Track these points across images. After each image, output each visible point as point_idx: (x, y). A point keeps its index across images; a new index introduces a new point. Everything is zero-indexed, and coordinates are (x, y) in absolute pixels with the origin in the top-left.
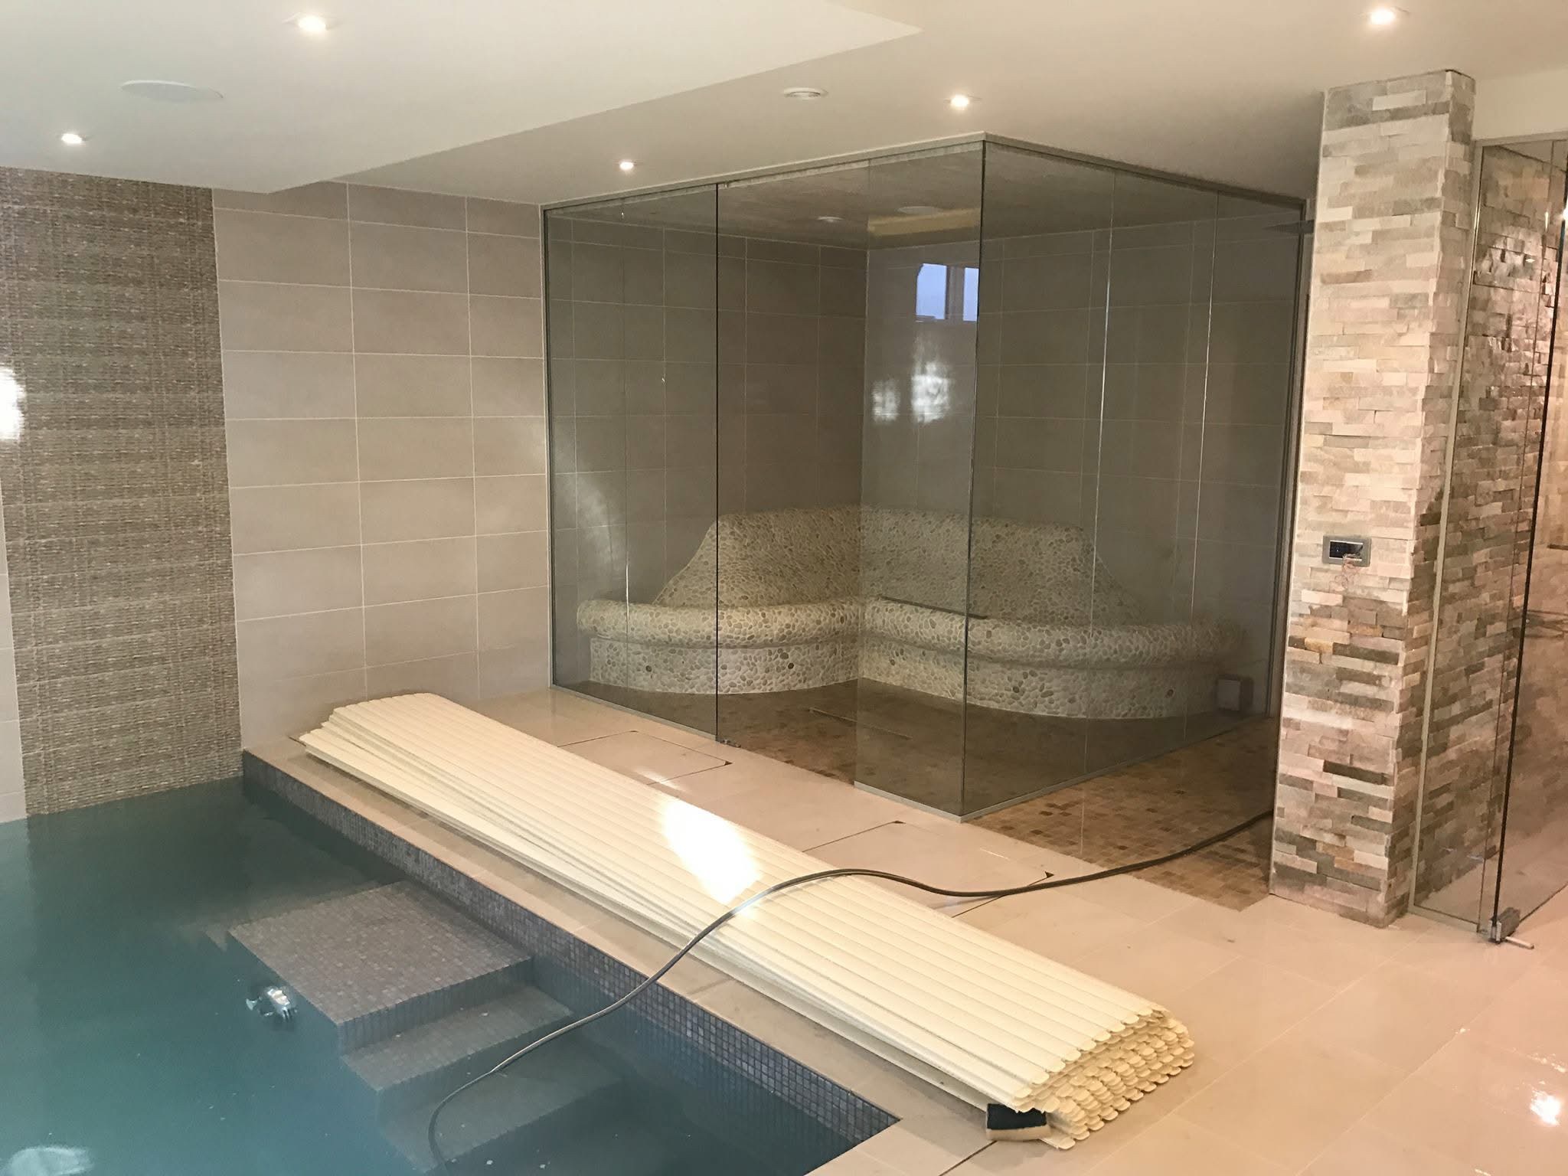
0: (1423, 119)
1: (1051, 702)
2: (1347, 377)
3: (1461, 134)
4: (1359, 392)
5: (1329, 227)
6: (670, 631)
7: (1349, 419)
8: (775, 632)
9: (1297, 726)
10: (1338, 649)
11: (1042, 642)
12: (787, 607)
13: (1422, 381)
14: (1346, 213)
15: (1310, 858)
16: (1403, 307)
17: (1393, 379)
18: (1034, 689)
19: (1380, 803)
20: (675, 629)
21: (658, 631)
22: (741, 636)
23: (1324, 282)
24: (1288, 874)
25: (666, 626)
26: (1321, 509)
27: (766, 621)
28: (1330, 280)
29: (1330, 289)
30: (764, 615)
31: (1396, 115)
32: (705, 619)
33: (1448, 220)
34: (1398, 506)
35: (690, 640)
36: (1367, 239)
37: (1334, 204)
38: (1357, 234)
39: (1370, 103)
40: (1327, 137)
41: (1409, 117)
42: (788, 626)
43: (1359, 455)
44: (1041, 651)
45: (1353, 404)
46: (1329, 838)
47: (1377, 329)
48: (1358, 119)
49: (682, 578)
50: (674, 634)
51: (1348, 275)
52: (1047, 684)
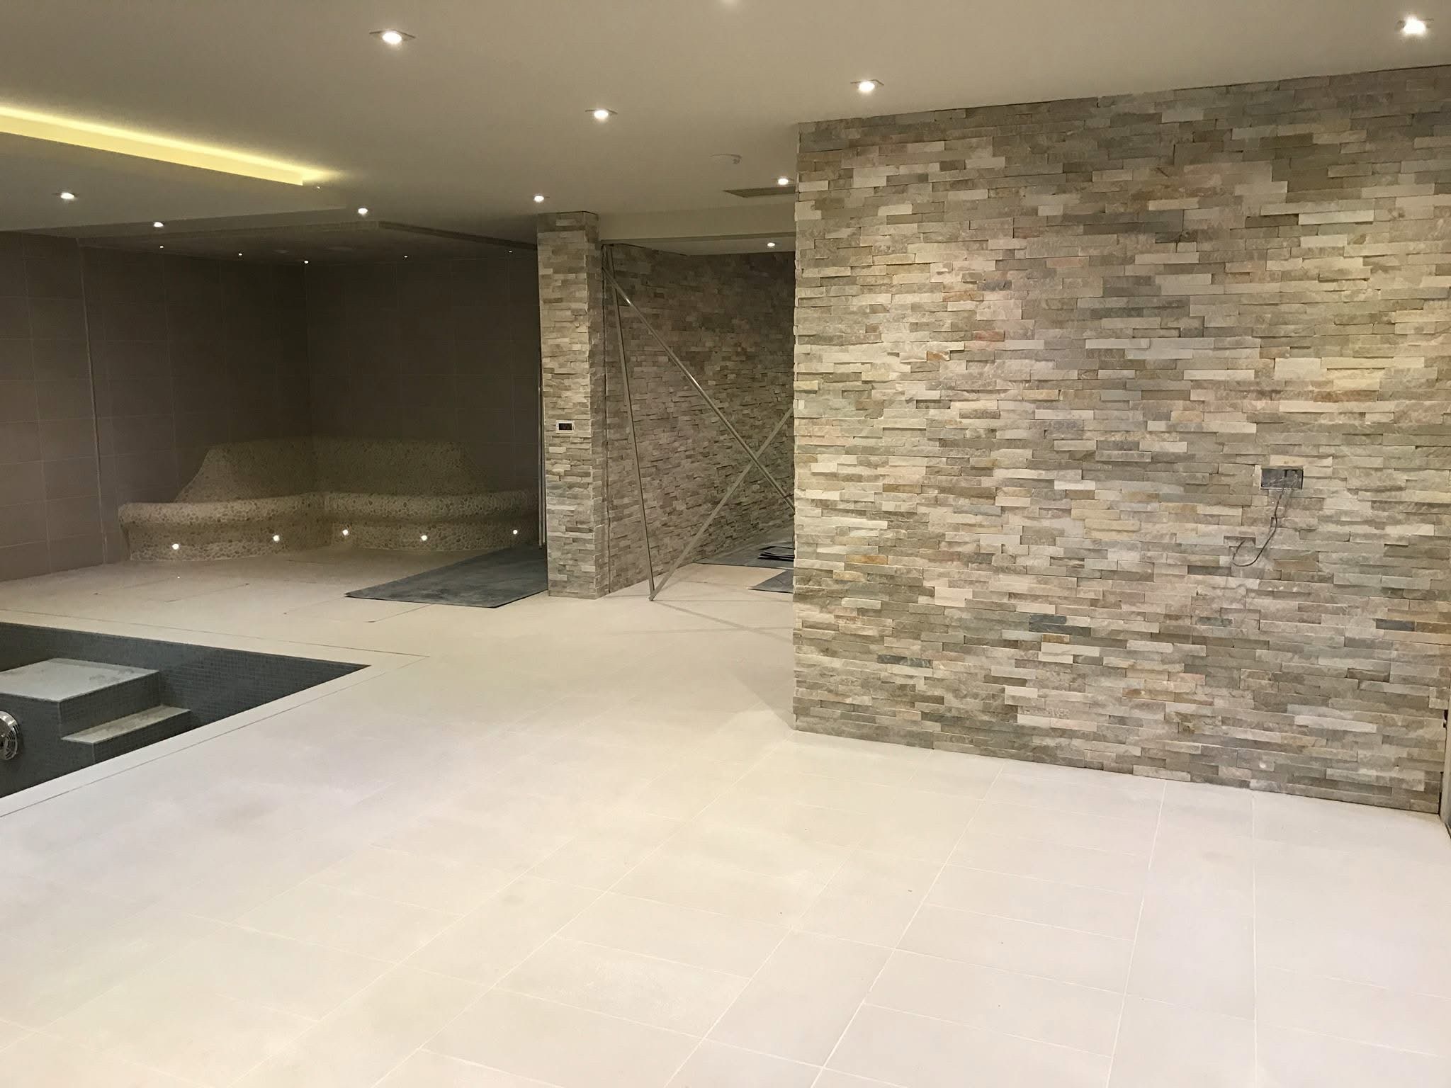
0: (575, 232)
1: (446, 542)
2: (558, 346)
3: (593, 239)
4: (563, 354)
5: (543, 276)
6: (192, 519)
7: (561, 366)
8: (265, 515)
9: (553, 512)
10: (567, 473)
11: (438, 507)
12: (271, 499)
13: (587, 348)
14: (550, 271)
15: (564, 574)
16: (577, 314)
17: (576, 347)
18: (436, 535)
19: (589, 541)
20: (194, 517)
21: (183, 519)
22: (241, 519)
23: (545, 302)
24: (555, 584)
25: (188, 515)
26: (553, 408)
27: (258, 508)
28: (547, 301)
29: (547, 307)
30: (256, 504)
31: (565, 229)
32: (216, 509)
33: (590, 276)
34: (584, 405)
35: (206, 524)
36: (559, 284)
37: (546, 267)
38: (556, 281)
39: (555, 222)
40: (540, 235)
41: (570, 230)
42: (273, 510)
43: (567, 382)
44: (437, 512)
45: (562, 359)
46: (571, 562)
47: (568, 325)
48: (552, 229)
49: (191, 488)
50: (194, 520)
51: (555, 299)
52: (443, 532)
